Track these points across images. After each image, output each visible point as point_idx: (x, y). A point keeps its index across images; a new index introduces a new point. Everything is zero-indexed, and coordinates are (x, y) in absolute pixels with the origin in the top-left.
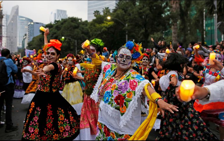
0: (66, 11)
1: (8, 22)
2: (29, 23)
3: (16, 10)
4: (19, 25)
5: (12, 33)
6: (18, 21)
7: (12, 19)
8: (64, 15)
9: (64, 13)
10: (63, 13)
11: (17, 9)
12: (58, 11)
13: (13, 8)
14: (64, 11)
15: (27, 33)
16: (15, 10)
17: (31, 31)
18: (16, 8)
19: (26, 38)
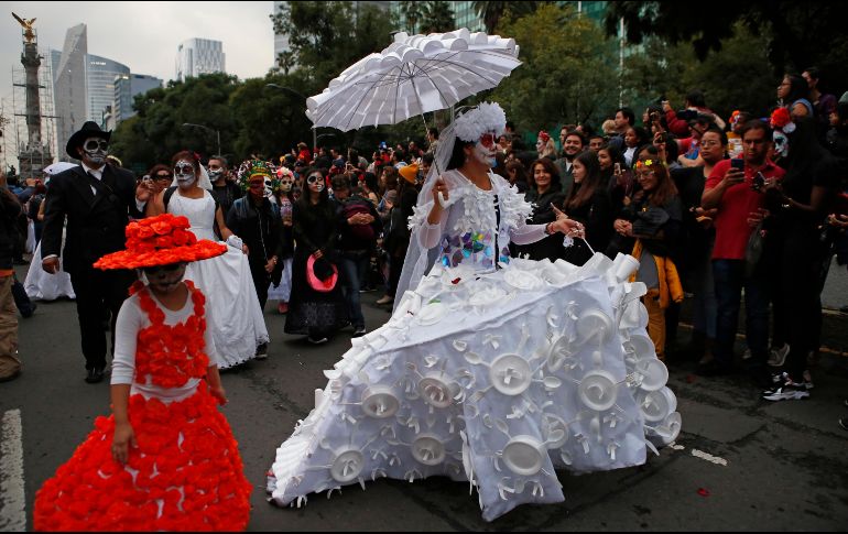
0: (220, 43)
1: (59, 73)
2: (117, 78)
3: (79, 38)
4: (89, 82)
5: (71, 102)
6: (88, 70)
7: (70, 64)
8: (215, 54)
9: (215, 48)
10: (212, 48)
11: (83, 36)
12: (198, 41)
13: (70, 32)
14: (215, 42)
15: (113, 104)
16: (77, 39)
17: (124, 99)
18: (80, 32)
19: (109, 117)
